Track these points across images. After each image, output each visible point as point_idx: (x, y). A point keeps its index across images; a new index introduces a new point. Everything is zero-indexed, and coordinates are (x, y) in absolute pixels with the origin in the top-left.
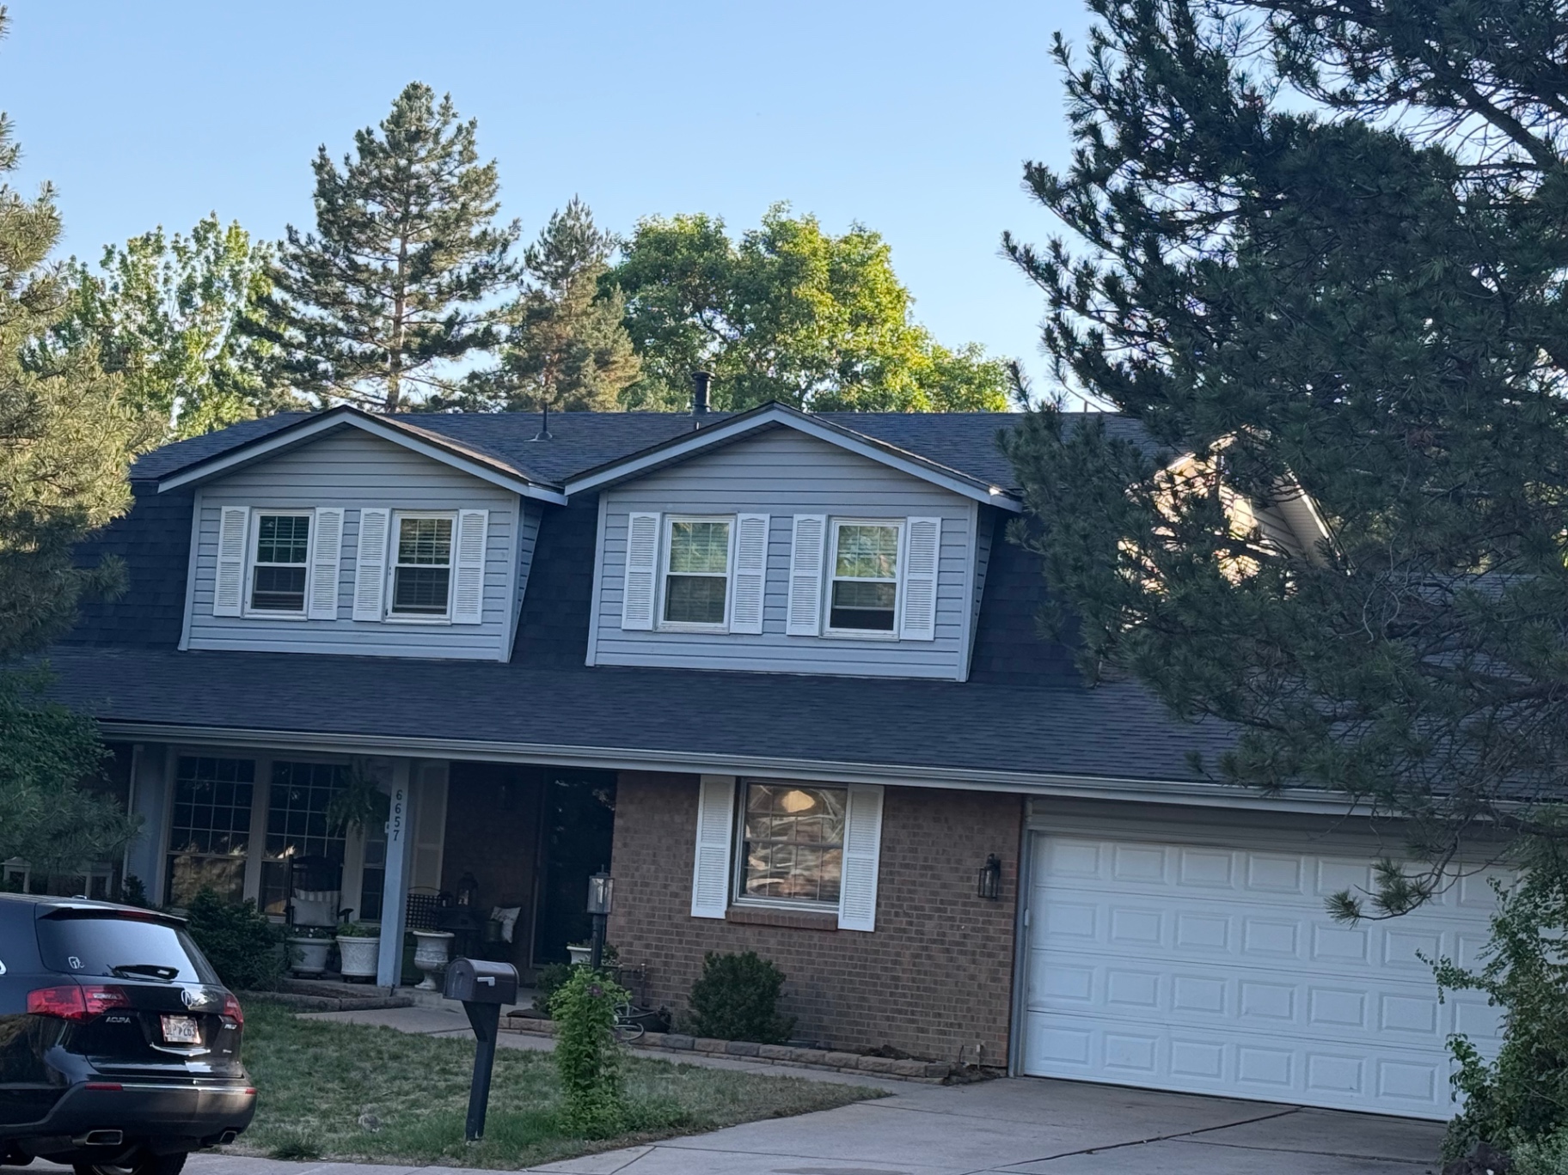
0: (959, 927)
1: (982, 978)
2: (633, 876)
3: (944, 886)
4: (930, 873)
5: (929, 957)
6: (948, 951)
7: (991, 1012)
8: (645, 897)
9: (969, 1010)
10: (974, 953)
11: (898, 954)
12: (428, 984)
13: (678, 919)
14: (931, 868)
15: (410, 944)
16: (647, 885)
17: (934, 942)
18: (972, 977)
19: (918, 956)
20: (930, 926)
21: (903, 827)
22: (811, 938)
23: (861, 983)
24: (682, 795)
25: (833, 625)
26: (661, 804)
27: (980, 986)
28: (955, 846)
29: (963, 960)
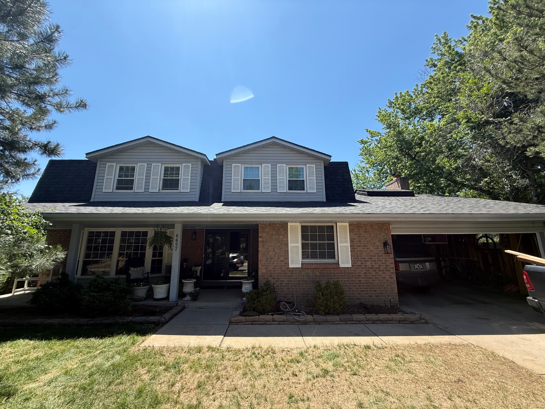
0: (377, 263)
1: (387, 278)
2: (267, 256)
3: (371, 251)
4: (366, 248)
5: (370, 273)
6: (375, 271)
7: (391, 288)
8: (272, 263)
9: (385, 288)
10: (383, 271)
11: (359, 273)
12: (188, 298)
13: (284, 268)
14: (366, 246)
16: (272, 258)
17: (371, 268)
18: (384, 278)
19: (366, 273)
20: (368, 264)
21: (356, 234)
22: (330, 271)
23: (349, 283)
24: (282, 230)
25: (289, 190)
26: (274, 233)
27: (387, 280)
28: (372, 239)
29: (380, 273)
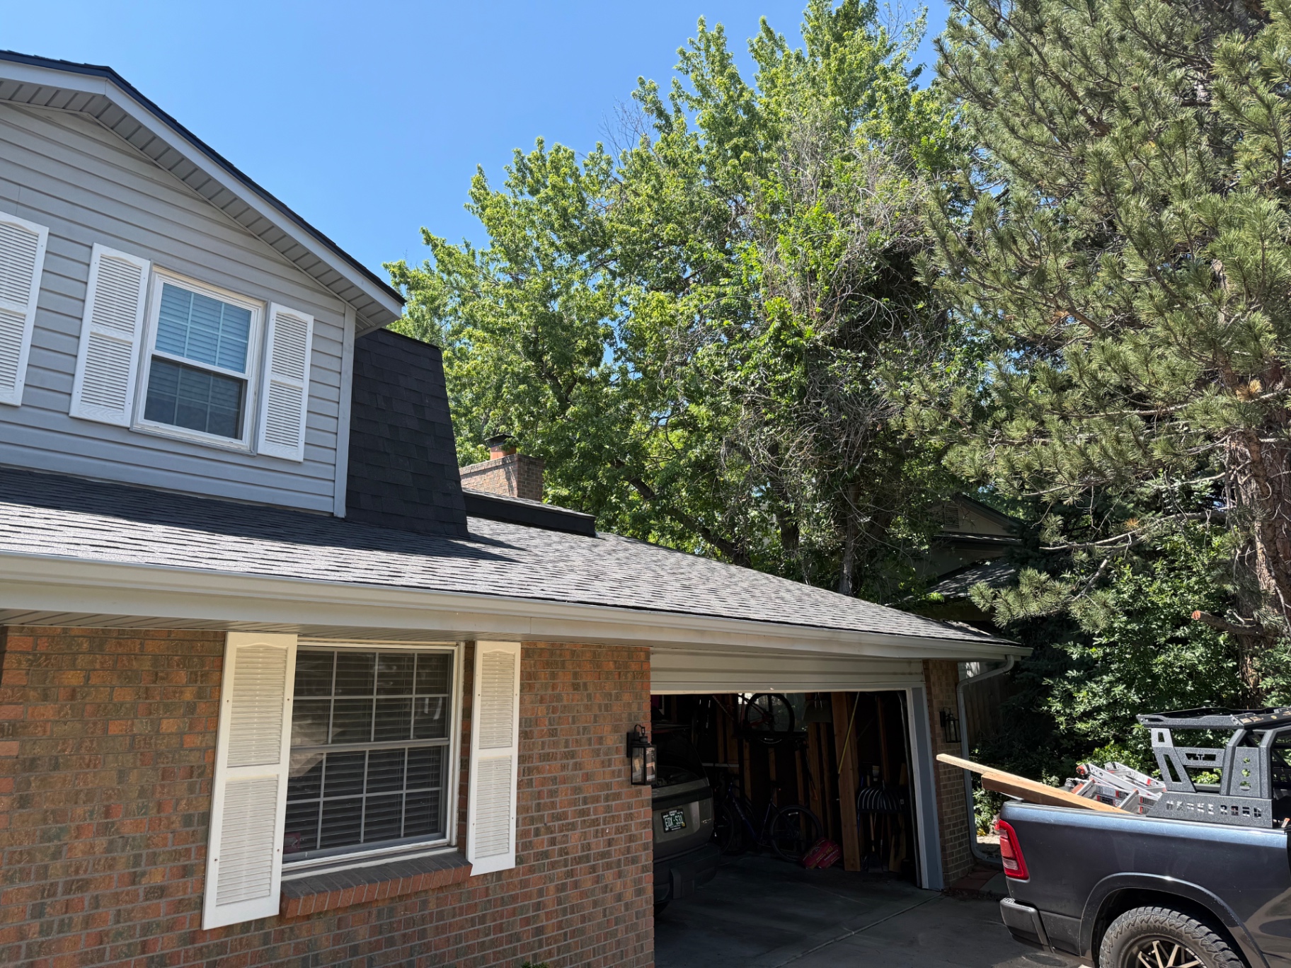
0: (603, 832)
1: (629, 894)
2: (43, 872)
3: (587, 777)
4: (571, 762)
5: (575, 885)
6: (593, 869)
7: (638, 938)
8: (78, 917)
10: (618, 863)
11: (540, 893)
13: (164, 944)
14: (572, 755)
16: (84, 885)
17: (580, 860)
19: (563, 888)
20: (574, 839)
21: (542, 701)
22: (425, 904)
24: (182, 676)
25: (148, 416)
26: (125, 695)
27: (627, 906)
28: (595, 721)
29: (609, 875)
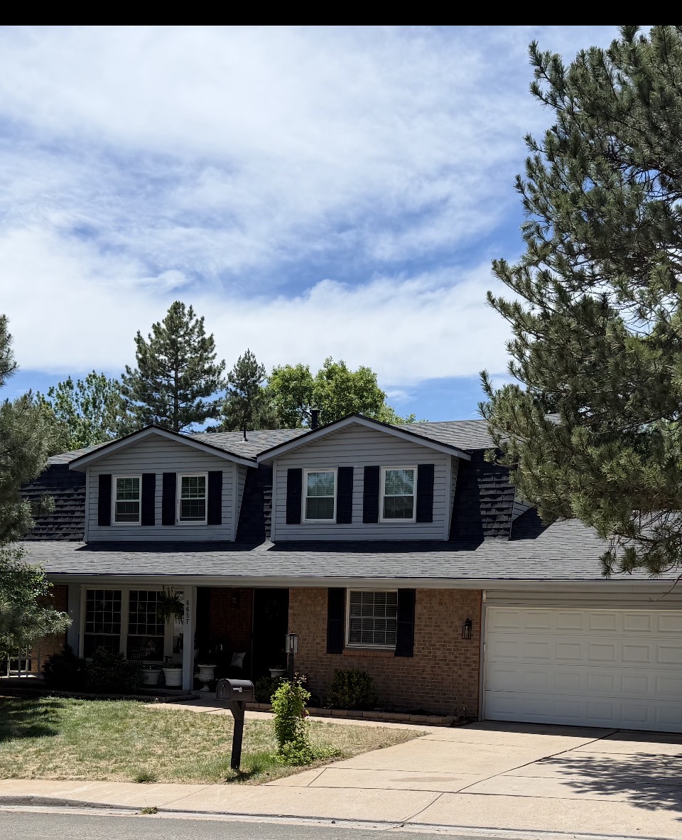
0: (453, 653)
1: (465, 676)
2: (298, 636)
3: (445, 634)
4: (438, 629)
5: (439, 667)
6: (448, 664)
7: (469, 691)
8: (304, 645)
9: (459, 691)
10: (460, 665)
11: (425, 667)
12: (206, 688)
13: (320, 654)
14: (439, 626)
15: (197, 670)
16: (305, 640)
17: (442, 660)
18: (460, 676)
19: (434, 667)
20: (439, 653)
21: (425, 608)
22: (383, 661)
23: (408, 681)
24: (320, 598)
26: (309, 602)
27: (464, 680)
28: (450, 616)
29: (455, 668)
